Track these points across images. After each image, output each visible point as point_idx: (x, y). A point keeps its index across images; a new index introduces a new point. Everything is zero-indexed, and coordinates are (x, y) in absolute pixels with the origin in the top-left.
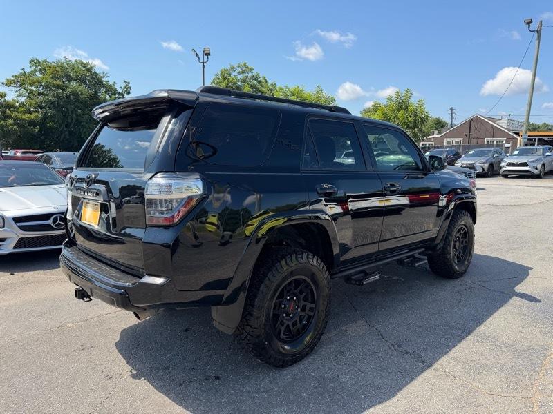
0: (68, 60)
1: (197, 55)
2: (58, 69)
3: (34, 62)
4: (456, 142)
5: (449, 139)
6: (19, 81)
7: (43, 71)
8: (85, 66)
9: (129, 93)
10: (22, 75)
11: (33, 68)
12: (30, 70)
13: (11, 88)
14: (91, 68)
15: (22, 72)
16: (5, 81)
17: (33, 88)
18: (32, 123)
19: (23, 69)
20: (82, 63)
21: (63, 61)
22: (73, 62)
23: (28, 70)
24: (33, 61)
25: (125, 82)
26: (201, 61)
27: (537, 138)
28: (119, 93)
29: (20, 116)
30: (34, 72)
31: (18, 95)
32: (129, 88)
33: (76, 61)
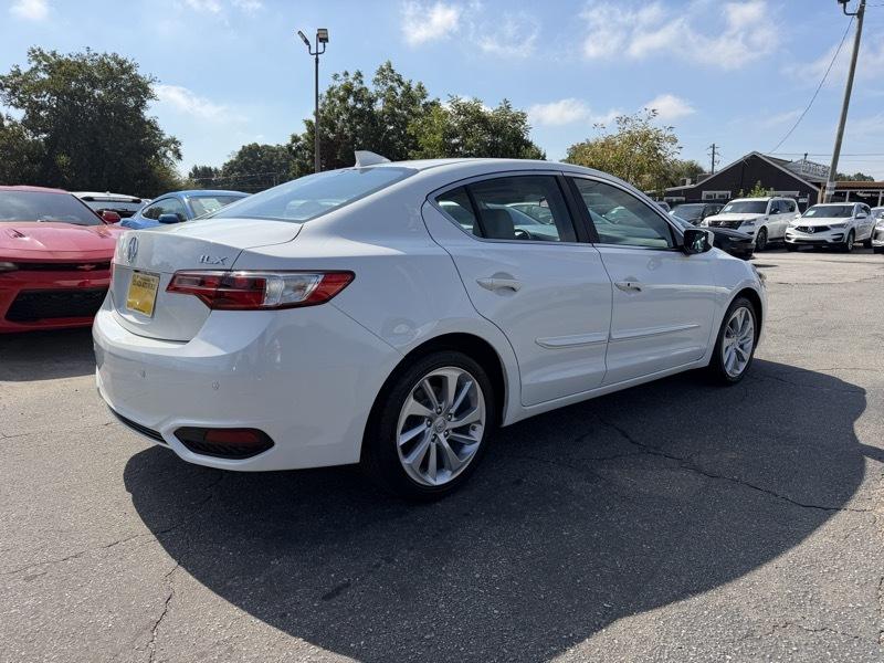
0: (92, 53)
1: (307, 42)
4: (720, 196)
5: (708, 192)
24: (34, 52)
27: (848, 191)
33: (105, 55)
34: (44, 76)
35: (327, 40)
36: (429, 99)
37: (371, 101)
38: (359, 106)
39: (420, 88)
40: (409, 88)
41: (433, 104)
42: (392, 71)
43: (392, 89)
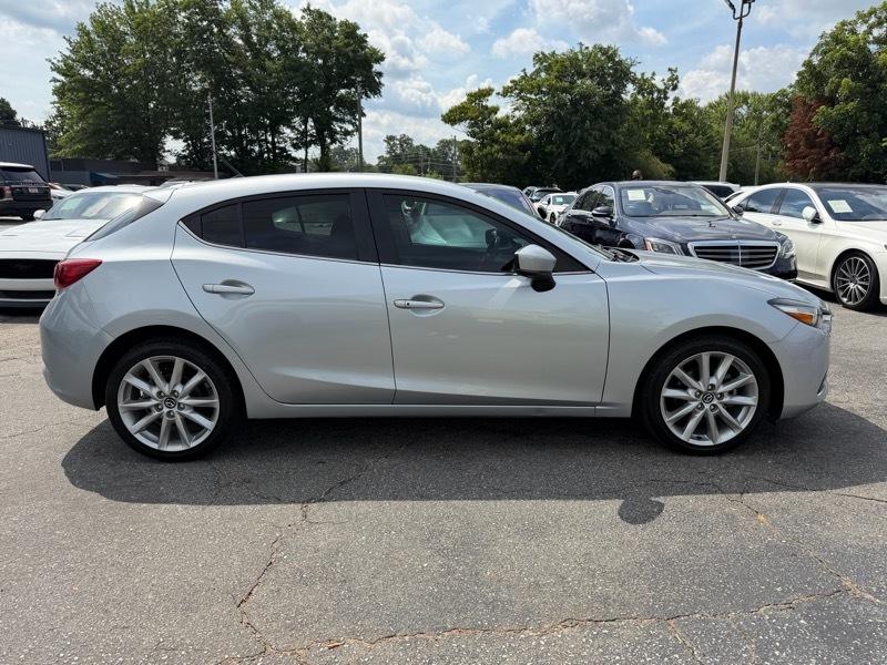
2: (567, 63)
3: (539, 58)
6: (518, 89)
7: (548, 69)
8: (604, 51)
9: (675, 88)
10: (523, 78)
11: (537, 66)
12: (534, 69)
13: (507, 98)
14: (615, 53)
15: (523, 74)
16: (501, 90)
17: (533, 96)
18: (523, 147)
19: (524, 70)
20: (601, 49)
21: (577, 49)
22: (590, 49)
23: (531, 70)
25: (670, 70)
26: (738, 15)
28: (659, 91)
29: (509, 138)
30: (537, 72)
31: (516, 109)
32: (677, 78)
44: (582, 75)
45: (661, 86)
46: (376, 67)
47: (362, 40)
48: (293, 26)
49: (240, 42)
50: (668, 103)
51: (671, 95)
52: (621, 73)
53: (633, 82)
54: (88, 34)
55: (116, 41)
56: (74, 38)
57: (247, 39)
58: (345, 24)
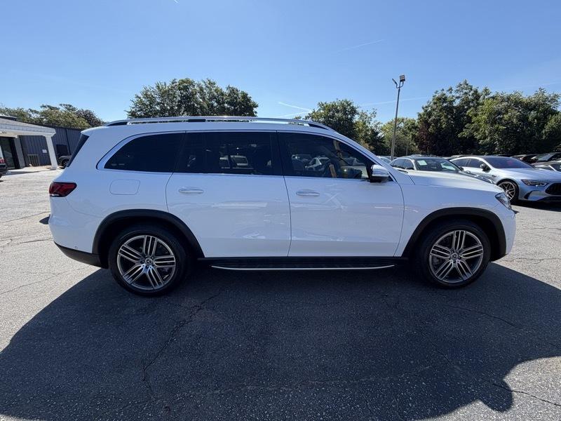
34: (322, 111)
35: (404, 80)
36: (491, 95)
37: (451, 102)
38: (445, 105)
39: (486, 90)
40: (476, 92)
41: (493, 98)
42: (467, 85)
43: (466, 93)
44: (338, 112)
45: (369, 115)
46: (255, 109)
47: (249, 100)
48: (222, 94)
49: (201, 100)
50: (371, 122)
51: (373, 119)
52: (353, 111)
53: (358, 114)
54: (140, 98)
55: (152, 100)
56: (135, 100)
57: (204, 99)
58: (243, 93)
